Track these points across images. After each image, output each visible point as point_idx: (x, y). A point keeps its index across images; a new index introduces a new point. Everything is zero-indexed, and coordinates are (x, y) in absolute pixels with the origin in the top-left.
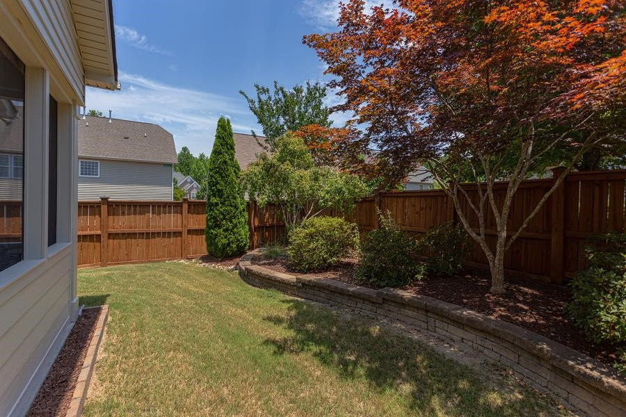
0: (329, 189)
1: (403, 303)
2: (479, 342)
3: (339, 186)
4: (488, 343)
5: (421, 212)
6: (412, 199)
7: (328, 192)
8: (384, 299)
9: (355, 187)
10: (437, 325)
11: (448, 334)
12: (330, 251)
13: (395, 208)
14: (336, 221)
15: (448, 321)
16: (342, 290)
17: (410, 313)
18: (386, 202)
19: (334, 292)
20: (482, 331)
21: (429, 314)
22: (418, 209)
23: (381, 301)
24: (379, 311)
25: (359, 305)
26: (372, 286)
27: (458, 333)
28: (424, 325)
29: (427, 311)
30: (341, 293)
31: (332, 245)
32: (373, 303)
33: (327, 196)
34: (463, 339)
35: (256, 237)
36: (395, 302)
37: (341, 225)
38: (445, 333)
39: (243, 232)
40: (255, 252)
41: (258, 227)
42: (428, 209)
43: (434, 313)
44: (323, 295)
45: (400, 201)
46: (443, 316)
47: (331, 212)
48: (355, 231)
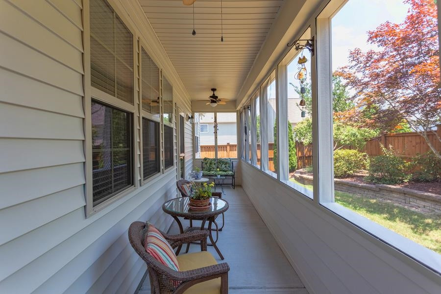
0: (347, 134)
1: (392, 191)
2: (433, 207)
3: (354, 132)
4: (437, 207)
5: (417, 146)
6: (410, 138)
7: (346, 136)
8: (380, 189)
9: (365, 132)
10: (411, 200)
11: (416, 204)
12: (348, 167)
13: (396, 144)
14: (352, 152)
15: (417, 198)
16: (355, 185)
17: (395, 195)
18: (390, 140)
19: (351, 186)
20: (434, 201)
21: (406, 195)
22: (414, 144)
23: (378, 190)
24: (377, 195)
25: (366, 193)
26: (374, 184)
27: (422, 203)
28: (404, 201)
29: (405, 194)
30: (356, 186)
31: (350, 164)
32: (374, 191)
33: (346, 138)
34: (425, 206)
35: (300, 163)
36: (387, 190)
37: (355, 154)
38: (415, 204)
39: (294, 159)
40: (301, 170)
41: (301, 157)
42: (422, 143)
43: (409, 195)
44: (344, 188)
45: (401, 139)
46: (414, 196)
47: (350, 147)
48: (366, 157)
